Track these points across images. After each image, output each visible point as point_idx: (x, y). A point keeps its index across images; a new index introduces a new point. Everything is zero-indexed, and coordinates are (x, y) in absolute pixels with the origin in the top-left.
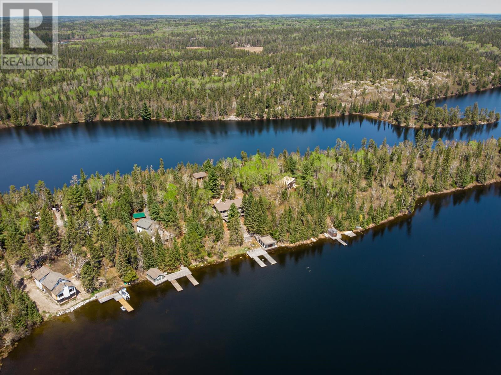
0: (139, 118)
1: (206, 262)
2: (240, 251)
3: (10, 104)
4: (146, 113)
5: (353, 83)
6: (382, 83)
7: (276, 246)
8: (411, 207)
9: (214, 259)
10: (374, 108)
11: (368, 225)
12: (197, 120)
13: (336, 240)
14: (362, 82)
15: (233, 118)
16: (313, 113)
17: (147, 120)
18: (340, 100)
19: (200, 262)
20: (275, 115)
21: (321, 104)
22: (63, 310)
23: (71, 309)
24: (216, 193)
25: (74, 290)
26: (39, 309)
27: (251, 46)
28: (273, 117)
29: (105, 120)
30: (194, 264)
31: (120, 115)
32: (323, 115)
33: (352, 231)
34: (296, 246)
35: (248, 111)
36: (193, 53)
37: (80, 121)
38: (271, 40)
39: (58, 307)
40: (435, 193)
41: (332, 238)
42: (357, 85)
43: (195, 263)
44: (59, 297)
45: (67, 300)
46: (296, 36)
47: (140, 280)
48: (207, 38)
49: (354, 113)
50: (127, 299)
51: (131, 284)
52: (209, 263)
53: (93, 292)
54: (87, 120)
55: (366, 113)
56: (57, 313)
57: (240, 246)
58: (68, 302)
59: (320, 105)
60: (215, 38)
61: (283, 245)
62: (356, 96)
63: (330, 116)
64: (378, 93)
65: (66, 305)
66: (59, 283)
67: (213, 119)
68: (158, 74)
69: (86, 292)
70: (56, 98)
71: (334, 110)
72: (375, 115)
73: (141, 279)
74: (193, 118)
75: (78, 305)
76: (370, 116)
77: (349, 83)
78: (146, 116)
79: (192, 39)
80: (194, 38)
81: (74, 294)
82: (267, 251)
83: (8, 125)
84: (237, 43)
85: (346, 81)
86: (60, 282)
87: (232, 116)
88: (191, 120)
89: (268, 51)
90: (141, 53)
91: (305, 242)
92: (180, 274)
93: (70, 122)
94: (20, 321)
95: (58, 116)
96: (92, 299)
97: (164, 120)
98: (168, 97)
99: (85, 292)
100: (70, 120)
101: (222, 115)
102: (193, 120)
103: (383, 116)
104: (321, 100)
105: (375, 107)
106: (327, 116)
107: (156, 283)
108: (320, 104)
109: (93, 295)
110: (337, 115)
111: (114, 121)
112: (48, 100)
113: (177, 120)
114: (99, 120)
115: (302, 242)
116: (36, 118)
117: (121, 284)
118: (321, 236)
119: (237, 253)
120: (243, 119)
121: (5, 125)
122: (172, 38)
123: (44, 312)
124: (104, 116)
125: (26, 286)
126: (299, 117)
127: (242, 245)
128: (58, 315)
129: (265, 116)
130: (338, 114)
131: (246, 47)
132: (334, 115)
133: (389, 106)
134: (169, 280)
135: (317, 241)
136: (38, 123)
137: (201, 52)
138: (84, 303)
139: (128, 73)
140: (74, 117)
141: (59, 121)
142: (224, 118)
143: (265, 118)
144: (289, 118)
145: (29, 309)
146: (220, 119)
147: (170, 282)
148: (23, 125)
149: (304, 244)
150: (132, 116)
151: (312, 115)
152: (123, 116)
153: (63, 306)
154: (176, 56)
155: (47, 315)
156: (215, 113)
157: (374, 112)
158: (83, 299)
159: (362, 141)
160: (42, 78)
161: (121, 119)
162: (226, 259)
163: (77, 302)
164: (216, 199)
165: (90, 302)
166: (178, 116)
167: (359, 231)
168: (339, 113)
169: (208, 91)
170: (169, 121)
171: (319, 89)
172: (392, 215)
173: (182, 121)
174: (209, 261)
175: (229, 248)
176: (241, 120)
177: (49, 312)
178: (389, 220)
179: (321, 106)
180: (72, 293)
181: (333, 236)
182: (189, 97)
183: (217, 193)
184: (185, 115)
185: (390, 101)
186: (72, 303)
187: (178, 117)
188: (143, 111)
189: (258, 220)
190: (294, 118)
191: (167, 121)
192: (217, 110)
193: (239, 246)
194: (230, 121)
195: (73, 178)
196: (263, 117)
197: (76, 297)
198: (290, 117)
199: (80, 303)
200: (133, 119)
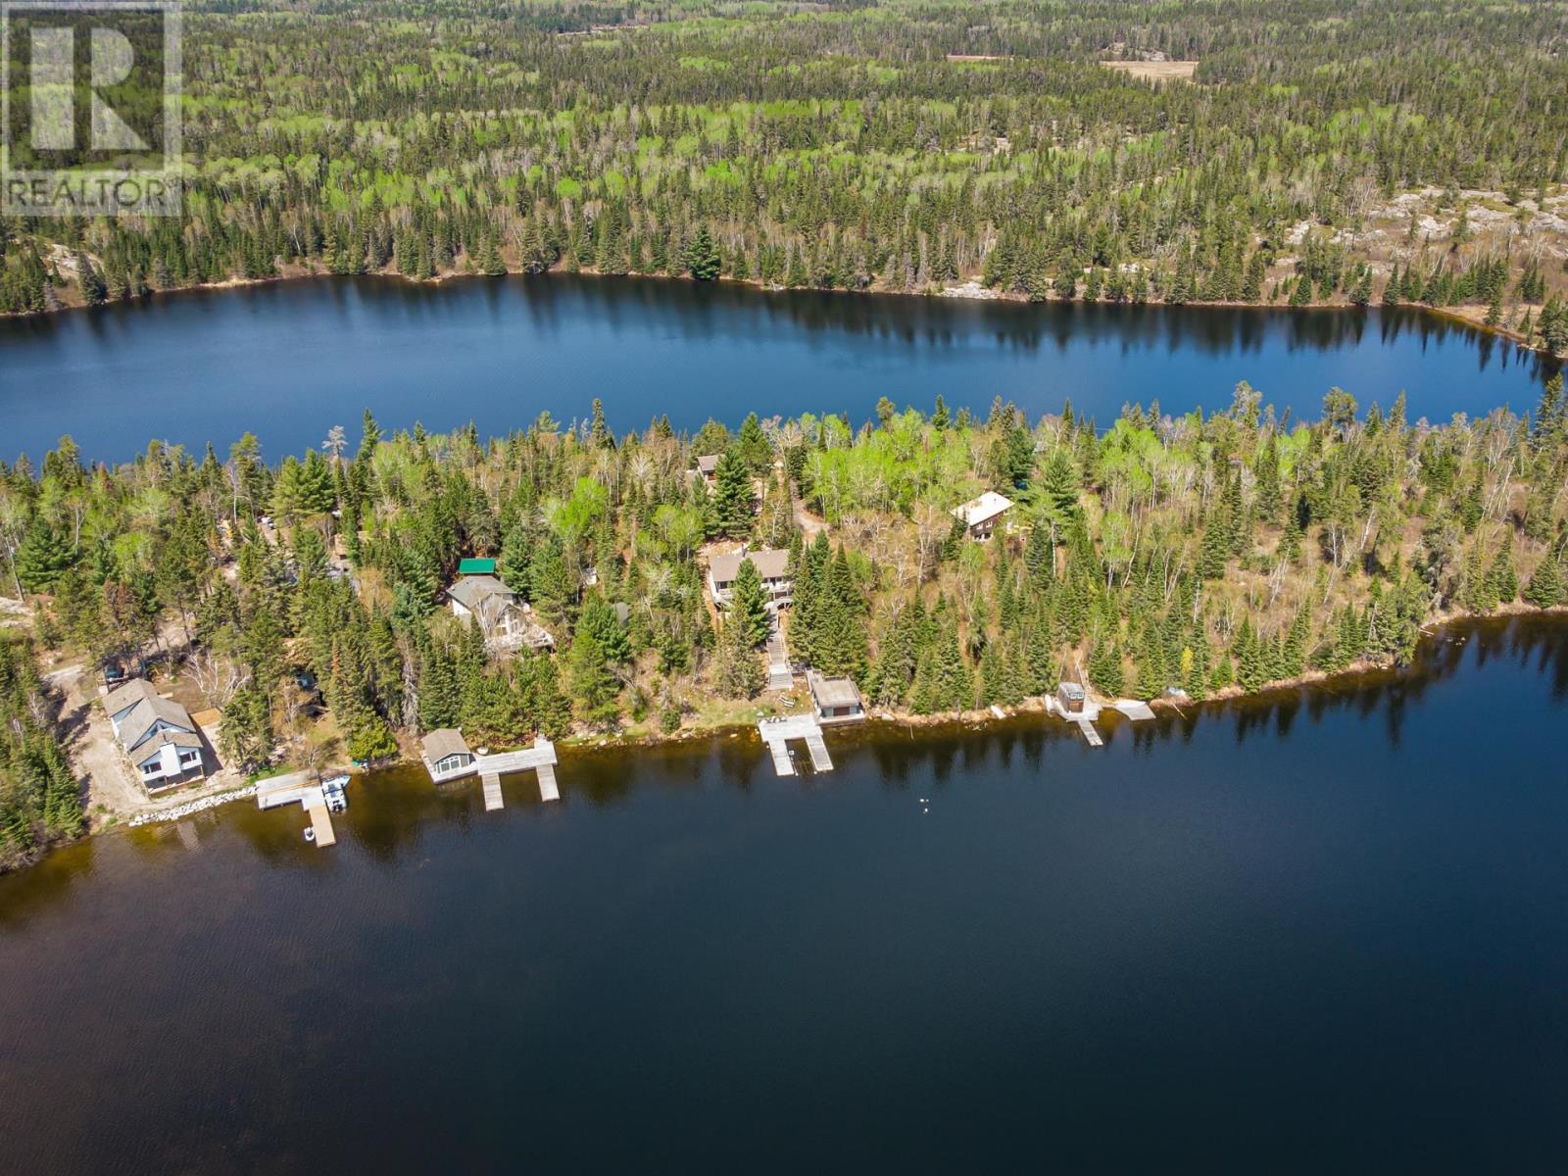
0: (681, 272)
1: (618, 735)
2: (740, 717)
3: (335, 207)
4: (705, 257)
5: (1430, 198)
6: (1547, 201)
7: (861, 715)
8: (1402, 645)
9: (647, 729)
10: (1480, 289)
11: (1214, 687)
12: (856, 289)
13: (1074, 725)
14: (1466, 195)
15: (972, 289)
16: (1249, 292)
17: (706, 279)
18: (1364, 254)
19: (601, 731)
20: (1116, 291)
21: (1291, 261)
22: (150, 812)
23: (173, 811)
24: (733, 523)
25: (195, 758)
26: (92, 798)
27: (1167, 59)
28: (1107, 297)
29: (582, 271)
30: (582, 734)
31: (628, 259)
32: (1283, 301)
33: (1148, 701)
34: (926, 726)
35: (1024, 269)
36: (940, 75)
37: (511, 271)
38: (1238, 38)
39: (143, 800)
40: (1539, 609)
41: (1063, 713)
42: (1445, 202)
43: (586, 732)
44: (147, 772)
45: (174, 785)
46: (1332, 26)
47: (403, 758)
48: (1024, 26)
49: (1402, 302)
50: (335, 808)
51: (371, 769)
52: (626, 738)
53: (256, 774)
54: (531, 269)
55: (1449, 304)
56: (132, 818)
57: (750, 700)
58: (175, 791)
59: (1284, 269)
60: (1053, 28)
61: (887, 716)
62: (1427, 240)
63: (1311, 305)
64: (1522, 234)
65: (165, 798)
66: (156, 730)
67: (905, 291)
68: (790, 137)
69: (237, 770)
70: (458, 197)
71: (1331, 285)
72: (1474, 313)
73: (405, 757)
74: (842, 283)
75: (199, 803)
76: (1458, 314)
77: (1418, 194)
78: (704, 268)
79: (976, 28)
80: (983, 28)
81: (194, 771)
82: (824, 727)
83: (312, 268)
84: (1120, 46)
85: (1411, 186)
86: (160, 731)
87: (971, 284)
88: (836, 288)
89: (1210, 74)
90: (777, 70)
91: (966, 715)
92: (522, 758)
93: (482, 272)
94: (14, 821)
95: (451, 251)
96: (242, 794)
97: (756, 283)
98: (781, 211)
99: (235, 770)
100: (481, 266)
101: (937, 279)
102: (843, 289)
103: (1503, 319)
104: (1292, 249)
105: (1485, 283)
106: (1299, 305)
107: (437, 776)
108: (1285, 261)
109: (252, 782)
110: (1336, 305)
111: (610, 277)
112: (435, 200)
113: (795, 285)
114: (566, 270)
115: (954, 715)
116: (392, 255)
117: (344, 763)
118: (1031, 704)
119: (729, 719)
120: (1003, 297)
121: (304, 269)
122: (913, 24)
123: (101, 808)
124: (582, 259)
125: (87, 727)
126: (1197, 302)
127: (758, 699)
128: (132, 824)
129: (1081, 289)
130: (1340, 301)
131: (1150, 60)
132: (1324, 304)
133: (1542, 283)
134: (480, 774)
135: (1009, 718)
136: (392, 270)
137: (967, 71)
138: (218, 801)
139: (695, 129)
140: (494, 257)
141: (451, 265)
142: (941, 290)
143: (1079, 296)
144: (1160, 301)
145: (49, 793)
146: (929, 291)
147: (481, 778)
148: (351, 271)
149: (959, 721)
150: (662, 266)
151: (1243, 298)
152: (638, 262)
153: (157, 800)
154: (882, 81)
155: (105, 818)
156: (916, 273)
157: (1479, 303)
158: (218, 788)
159: (1328, 398)
160: (445, 137)
161: (631, 273)
162: (685, 736)
163: (200, 795)
164: (736, 541)
165: (235, 801)
166: (798, 275)
167: (1171, 703)
168: (1347, 297)
169: (914, 199)
170: (769, 288)
171: (1300, 212)
172: (1320, 666)
173: (810, 291)
174: (630, 732)
175: (712, 701)
176: (999, 299)
177: (112, 811)
178: (1304, 681)
179: (1287, 269)
180: (188, 765)
181: (1068, 709)
182: (845, 213)
183: (736, 523)
184: (817, 271)
185: (1561, 266)
186: (185, 794)
187: (796, 278)
188: (694, 250)
189: (820, 622)
190: (1179, 305)
191: (763, 288)
192: (923, 263)
193: (744, 700)
194: (961, 299)
195: (332, 434)
196: (1072, 293)
197: (201, 781)
198: (1166, 300)
199: (204, 801)
200: (666, 274)
